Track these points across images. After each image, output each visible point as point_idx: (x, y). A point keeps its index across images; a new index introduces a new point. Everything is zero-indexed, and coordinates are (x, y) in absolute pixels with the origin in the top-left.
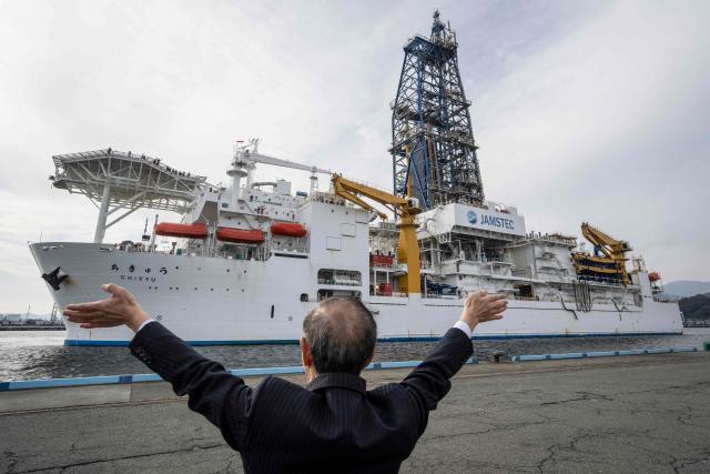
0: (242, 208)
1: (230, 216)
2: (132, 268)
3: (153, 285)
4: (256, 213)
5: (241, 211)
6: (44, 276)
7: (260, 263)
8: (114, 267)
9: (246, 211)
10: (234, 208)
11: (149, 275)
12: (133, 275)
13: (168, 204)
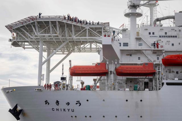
0: (140, 45)
1: (130, 53)
2: (57, 102)
3: (73, 114)
4: (153, 48)
5: (139, 48)
6: (10, 111)
7: (154, 92)
8: (46, 102)
9: (144, 47)
10: (133, 45)
11: (69, 107)
12: (59, 107)
13: (91, 48)
